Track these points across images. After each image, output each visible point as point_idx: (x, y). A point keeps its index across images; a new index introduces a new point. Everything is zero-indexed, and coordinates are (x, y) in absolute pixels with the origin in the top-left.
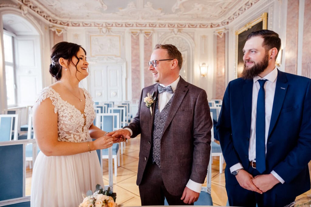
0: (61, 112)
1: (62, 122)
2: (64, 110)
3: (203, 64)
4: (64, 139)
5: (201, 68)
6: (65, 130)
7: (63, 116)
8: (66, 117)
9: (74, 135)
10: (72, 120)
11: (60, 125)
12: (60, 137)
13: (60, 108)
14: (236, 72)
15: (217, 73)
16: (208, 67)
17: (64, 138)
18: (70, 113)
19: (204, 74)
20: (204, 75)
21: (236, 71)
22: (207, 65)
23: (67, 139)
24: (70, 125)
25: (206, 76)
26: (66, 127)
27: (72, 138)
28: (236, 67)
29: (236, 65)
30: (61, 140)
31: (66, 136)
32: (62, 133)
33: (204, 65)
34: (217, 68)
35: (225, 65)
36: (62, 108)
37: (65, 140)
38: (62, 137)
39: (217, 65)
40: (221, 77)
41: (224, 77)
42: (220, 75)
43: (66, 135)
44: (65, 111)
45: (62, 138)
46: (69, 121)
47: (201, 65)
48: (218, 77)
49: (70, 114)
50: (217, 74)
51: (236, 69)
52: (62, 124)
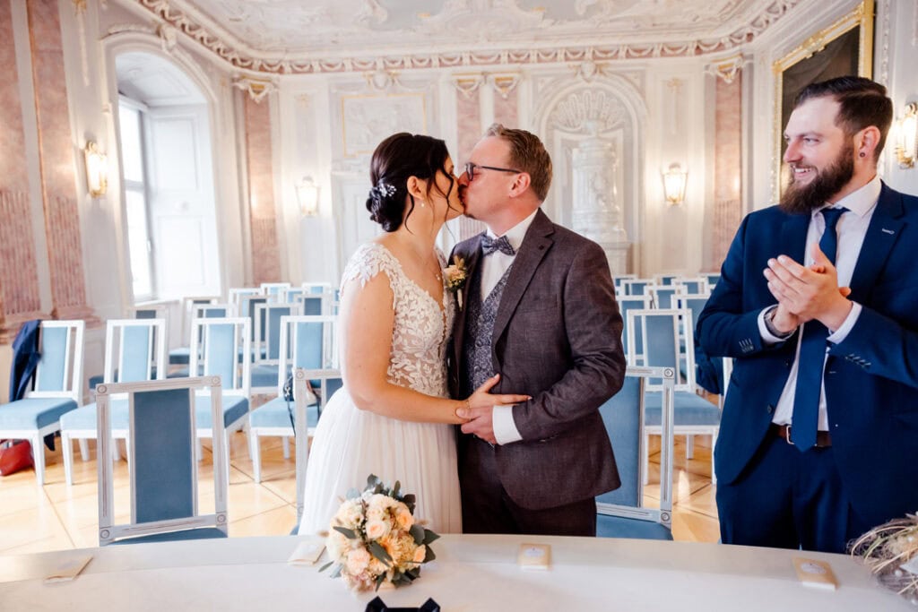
0: (405, 308)
1: (403, 331)
2: (410, 301)
3: (673, 166)
4: (400, 372)
5: (666, 177)
6: (407, 349)
7: (406, 317)
8: (413, 319)
9: (423, 363)
10: (426, 327)
11: (397, 337)
12: (394, 366)
13: (402, 296)
14: (774, 189)
15: (716, 192)
16: (687, 174)
17: (402, 369)
18: (422, 310)
19: (675, 197)
20: (674, 201)
21: (775, 184)
22: (684, 170)
23: (408, 373)
24: (420, 340)
25: (681, 203)
26: (410, 344)
27: (419, 370)
28: (775, 172)
29: (774, 166)
30: (394, 373)
31: (405, 365)
32: (398, 356)
33: (674, 170)
34: (717, 176)
35: (741, 166)
36: (406, 296)
37: (402, 375)
38: (398, 366)
39: (717, 168)
40: (729, 203)
41: (739, 203)
42: (725, 199)
43: (406, 361)
44: (413, 306)
45: (397, 370)
46: (419, 330)
47: (666, 170)
48: (721, 206)
49: (422, 313)
50: (717, 195)
51: (775, 178)
52: (403, 336)
